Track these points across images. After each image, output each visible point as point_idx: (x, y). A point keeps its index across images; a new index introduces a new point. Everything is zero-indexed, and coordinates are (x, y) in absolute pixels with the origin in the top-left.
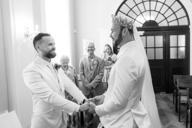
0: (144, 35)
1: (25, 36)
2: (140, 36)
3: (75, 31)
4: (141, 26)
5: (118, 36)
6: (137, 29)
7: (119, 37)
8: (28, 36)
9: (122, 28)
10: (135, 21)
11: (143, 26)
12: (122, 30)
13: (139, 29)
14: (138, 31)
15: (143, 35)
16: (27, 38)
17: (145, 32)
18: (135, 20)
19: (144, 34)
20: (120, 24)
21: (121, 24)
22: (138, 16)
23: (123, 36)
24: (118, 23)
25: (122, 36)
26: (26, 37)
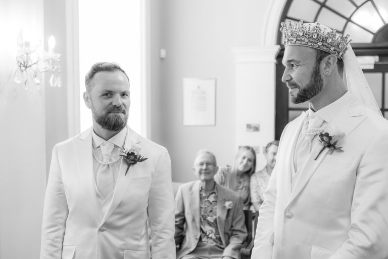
0: (377, 68)
1: (20, 66)
2: (365, 71)
3: (163, 53)
4: (368, 39)
5: (312, 77)
6: (353, 48)
7: (313, 79)
8: (26, 67)
9: (321, 55)
10: (350, 23)
11: (374, 41)
12: (319, 60)
13: (361, 50)
14: (357, 54)
15: (372, 67)
16: (24, 72)
17: (380, 60)
18: (349, 20)
19: (376, 65)
20: (316, 46)
21: (319, 46)
22: (358, 7)
23: (323, 77)
24: (310, 44)
25: (320, 76)
26: (23, 68)
